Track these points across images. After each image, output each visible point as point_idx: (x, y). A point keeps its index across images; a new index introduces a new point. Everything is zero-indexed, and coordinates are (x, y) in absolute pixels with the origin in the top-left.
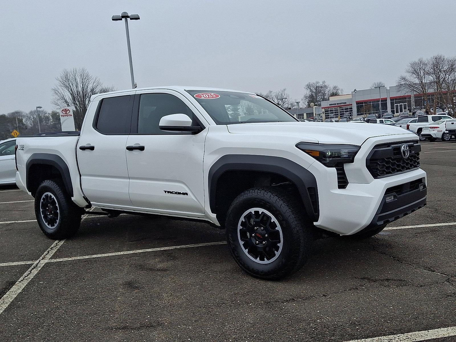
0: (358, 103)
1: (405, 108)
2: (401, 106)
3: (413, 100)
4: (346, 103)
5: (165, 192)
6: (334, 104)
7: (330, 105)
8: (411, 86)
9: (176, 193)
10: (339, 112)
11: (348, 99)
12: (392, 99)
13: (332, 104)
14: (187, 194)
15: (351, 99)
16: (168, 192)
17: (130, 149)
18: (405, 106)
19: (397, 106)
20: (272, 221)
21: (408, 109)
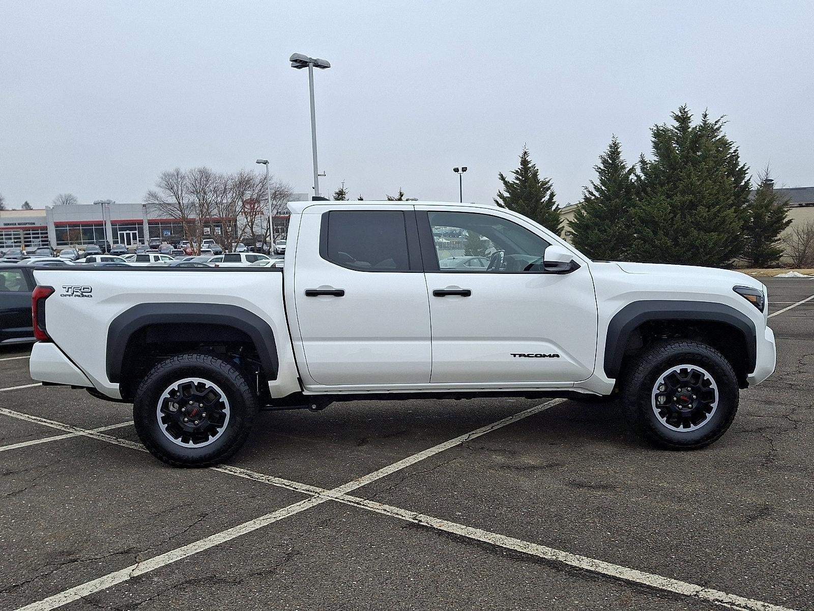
0: (57, 225)
1: (135, 238)
2: (128, 235)
3: (146, 227)
4: (34, 224)
5: (515, 355)
6: (12, 224)
7: (5, 224)
8: (164, 205)
9: (536, 356)
10: (22, 238)
11: (38, 218)
12: (113, 223)
13: (8, 224)
14: (558, 356)
15: (45, 218)
16: (520, 355)
17: (439, 294)
18: (134, 235)
19: (122, 235)
20: (705, 379)
21: (140, 241)
